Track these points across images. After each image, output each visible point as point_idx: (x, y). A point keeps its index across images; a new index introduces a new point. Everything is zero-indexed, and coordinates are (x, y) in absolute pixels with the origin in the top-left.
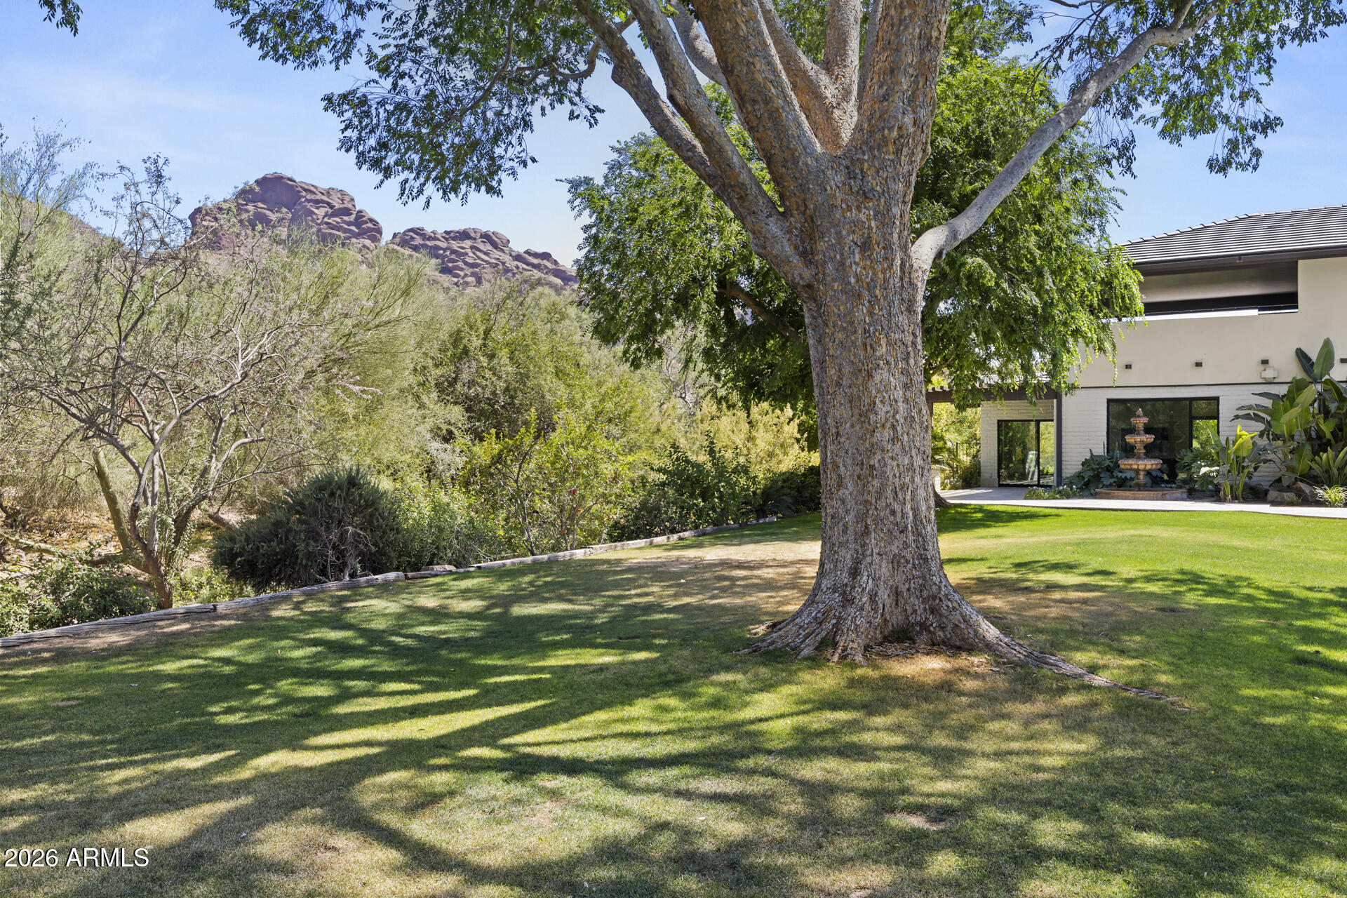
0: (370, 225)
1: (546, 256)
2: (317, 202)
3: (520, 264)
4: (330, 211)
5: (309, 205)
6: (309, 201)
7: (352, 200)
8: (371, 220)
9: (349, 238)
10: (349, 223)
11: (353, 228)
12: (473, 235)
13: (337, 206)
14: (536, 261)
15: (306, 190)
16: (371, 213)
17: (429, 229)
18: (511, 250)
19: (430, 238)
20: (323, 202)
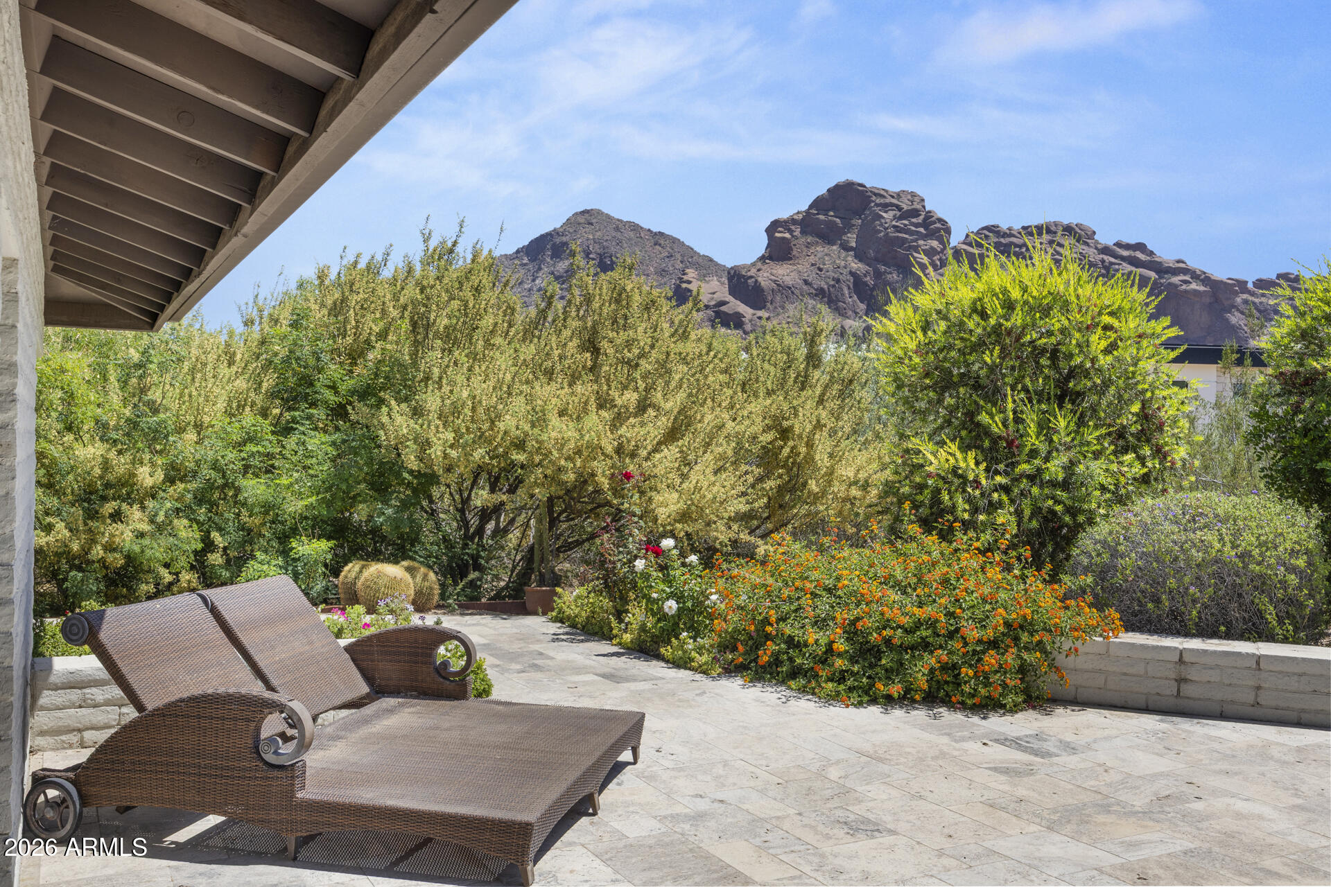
0: (938, 225)
1: (1141, 247)
2: (886, 207)
3: (1106, 257)
4: (898, 213)
5: (877, 209)
6: (877, 205)
7: (923, 200)
8: (940, 220)
9: (916, 240)
10: (917, 225)
11: (922, 230)
12: (1053, 228)
13: (905, 207)
14: (1125, 253)
15: (875, 194)
16: (940, 213)
17: (1004, 226)
18: (1097, 242)
19: (1005, 235)
20: (892, 205)
